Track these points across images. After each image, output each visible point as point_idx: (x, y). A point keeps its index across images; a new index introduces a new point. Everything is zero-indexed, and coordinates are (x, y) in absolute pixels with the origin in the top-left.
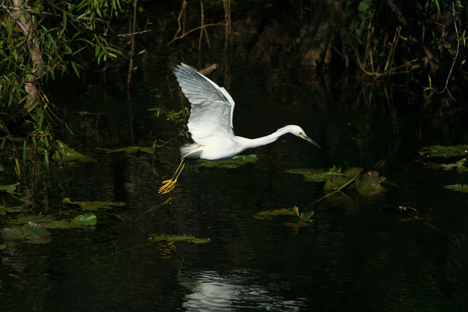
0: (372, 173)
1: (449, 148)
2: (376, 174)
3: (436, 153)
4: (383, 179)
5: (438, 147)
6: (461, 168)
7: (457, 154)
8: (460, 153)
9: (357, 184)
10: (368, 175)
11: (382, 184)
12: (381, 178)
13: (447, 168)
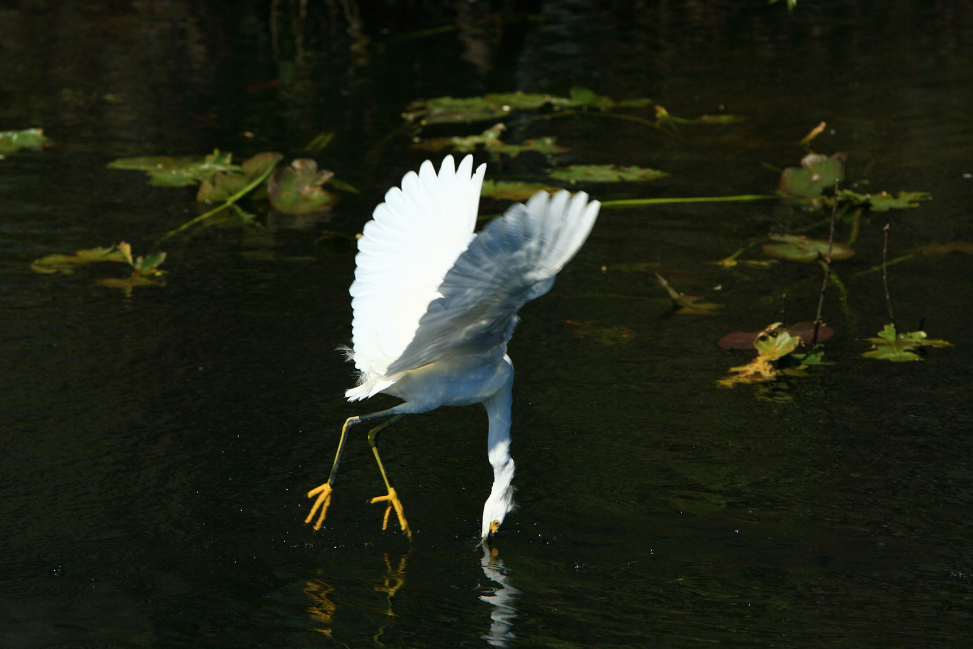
0: (302, 164)
1: (470, 101)
2: (312, 165)
3: (440, 115)
4: (327, 176)
5: (446, 101)
6: (493, 145)
7: (487, 116)
8: (492, 112)
9: (269, 190)
10: (294, 169)
11: (326, 187)
12: (322, 174)
13: (464, 147)
